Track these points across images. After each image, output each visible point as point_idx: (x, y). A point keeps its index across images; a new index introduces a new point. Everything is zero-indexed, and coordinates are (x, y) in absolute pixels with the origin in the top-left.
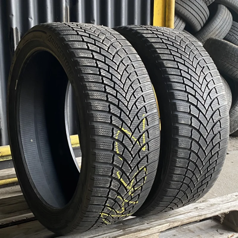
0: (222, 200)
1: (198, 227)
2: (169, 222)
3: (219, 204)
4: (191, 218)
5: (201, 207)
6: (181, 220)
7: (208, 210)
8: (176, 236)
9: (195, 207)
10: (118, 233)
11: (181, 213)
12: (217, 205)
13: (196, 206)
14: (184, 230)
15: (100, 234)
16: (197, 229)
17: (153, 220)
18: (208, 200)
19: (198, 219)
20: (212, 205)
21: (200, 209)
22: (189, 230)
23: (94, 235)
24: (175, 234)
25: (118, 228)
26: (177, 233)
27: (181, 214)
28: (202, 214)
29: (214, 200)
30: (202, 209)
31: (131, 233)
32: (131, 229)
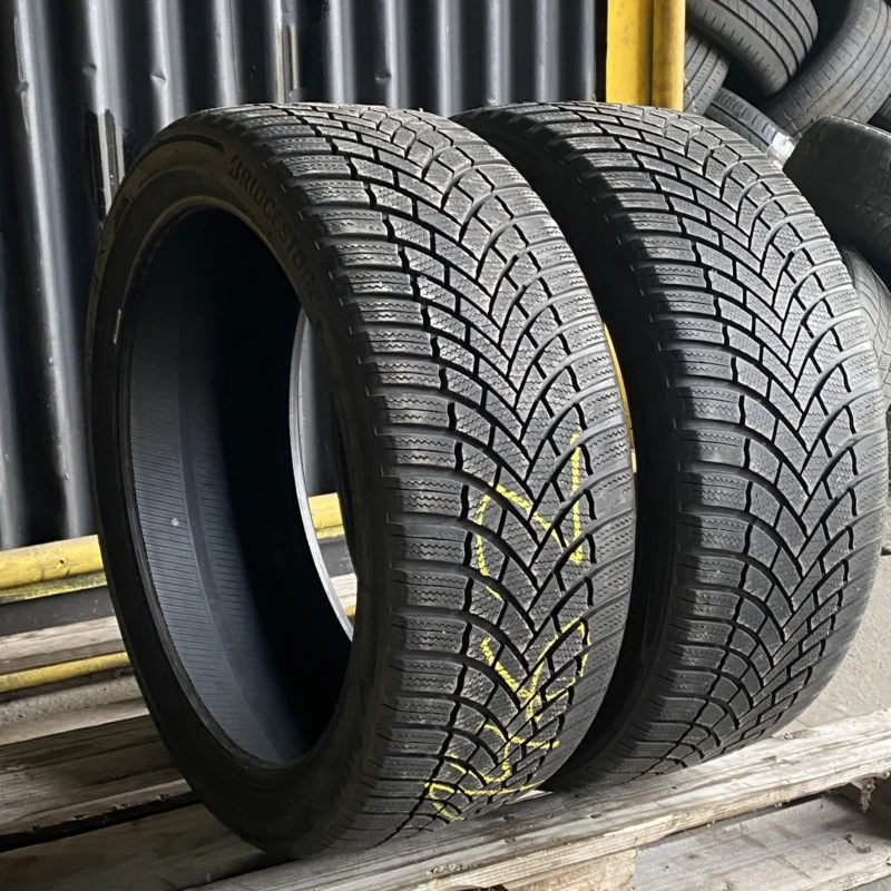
0: (864, 729)
1: (778, 827)
2: (673, 810)
3: (855, 744)
4: (753, 795)
5: (790, 755)
6: (713, 803)
7: (812, 766)
8: (697, 859)
9: (764, 754)
10: (489, 852)
11: (717, 778)
12: (846, 748)
13: (772, 752)
14: (726, 839)
15: (426, 853)
16: (774, 835)
17: (614, 805)
18: (815, 729)
19: (778, 799)
20: (827, 748)
21: (785, 762)
22: (745, 838)
23: (406, 859)
24: (693, 850)
25: (491, 833)
26: (702, 847)
27: (713, 783)
28: (792, 781)
29: (836, 730)
30: (792, 763)
31: (535, 852)
32: (536, 838)
